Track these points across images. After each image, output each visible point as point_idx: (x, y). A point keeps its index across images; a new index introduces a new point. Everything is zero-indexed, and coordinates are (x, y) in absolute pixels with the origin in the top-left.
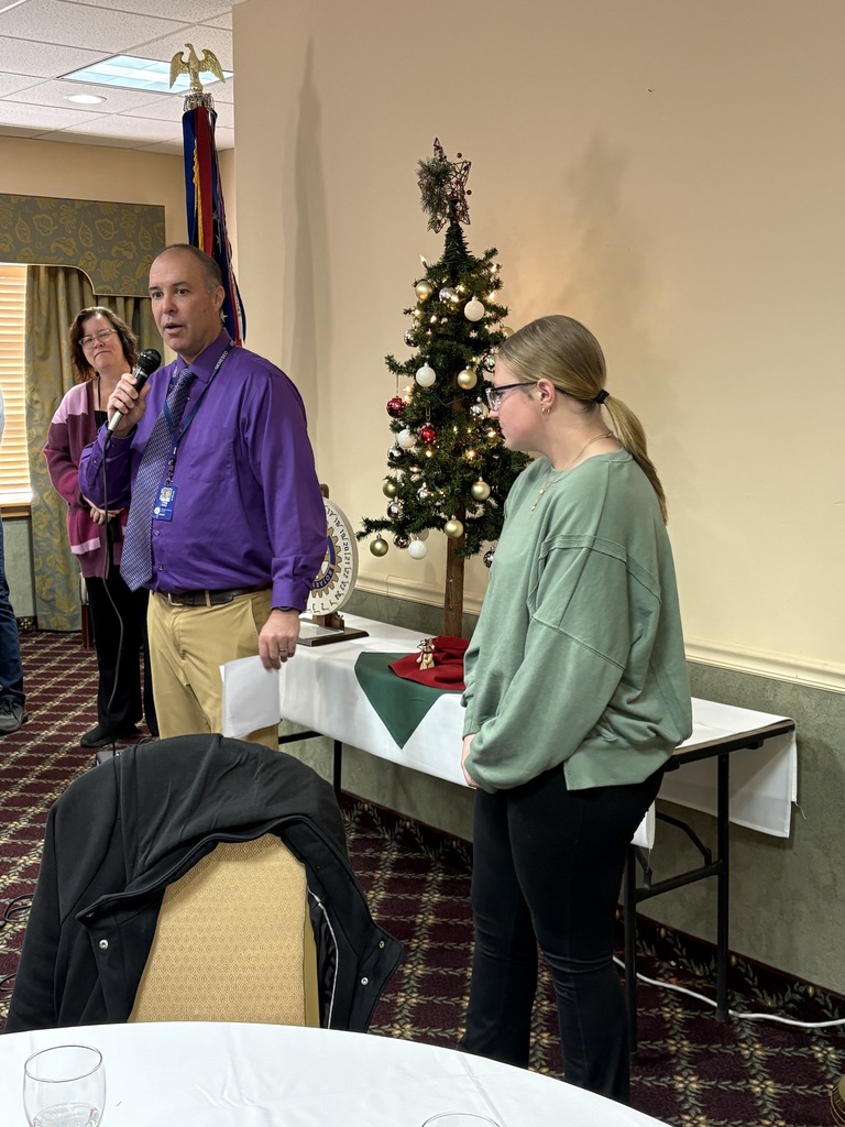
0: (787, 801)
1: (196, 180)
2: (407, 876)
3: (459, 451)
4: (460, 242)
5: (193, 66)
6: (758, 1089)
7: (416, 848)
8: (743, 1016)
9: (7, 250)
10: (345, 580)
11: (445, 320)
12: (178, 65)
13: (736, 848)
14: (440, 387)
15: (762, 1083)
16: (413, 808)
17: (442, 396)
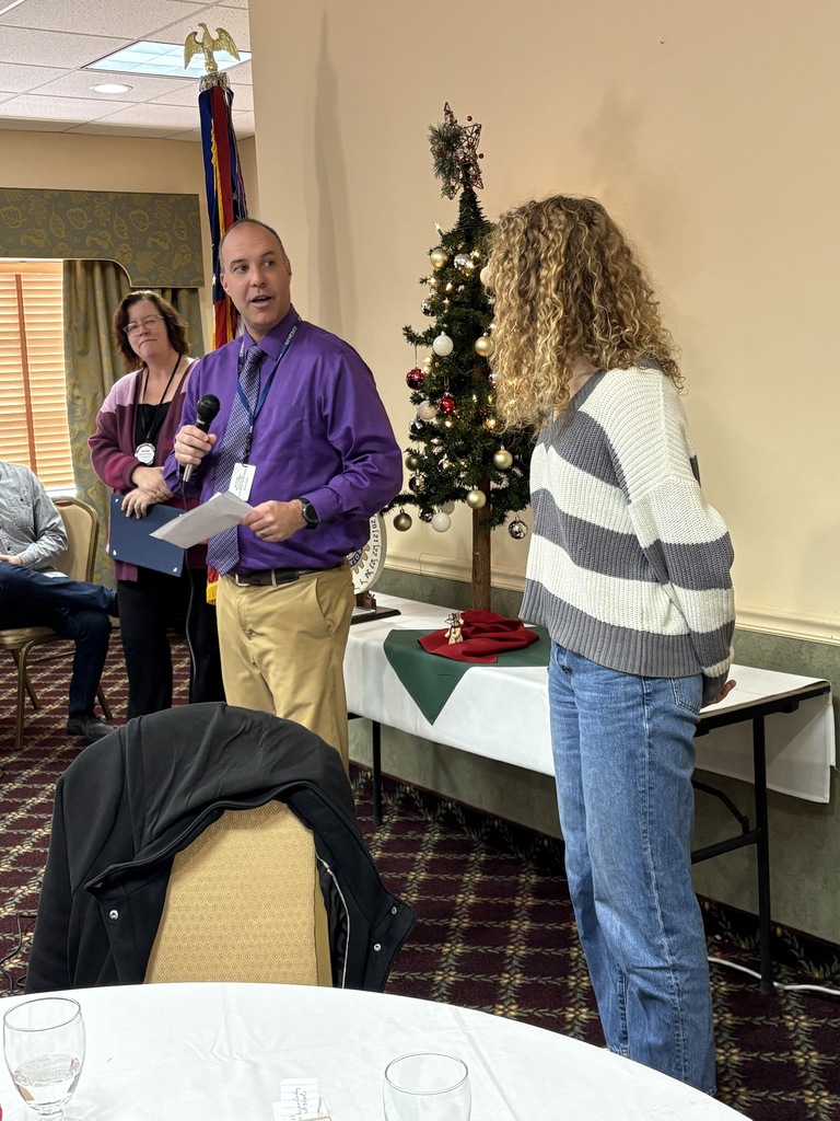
0: (825, 765)
1: (214, 160)
2: (448, 857)
3: (479, 419)
4: (475, 207)
5: (207, 46)
6: (801, 1060)
7: (458, 829)
8: (788, 987)
9: (42, 245)
10: (374, 558)
11: (462, 287)
12: (191, 46)
13: (775, 818)
14: (458, 356)
15: (806, 1054)
16: (454, 788)
17: (460, 364)
